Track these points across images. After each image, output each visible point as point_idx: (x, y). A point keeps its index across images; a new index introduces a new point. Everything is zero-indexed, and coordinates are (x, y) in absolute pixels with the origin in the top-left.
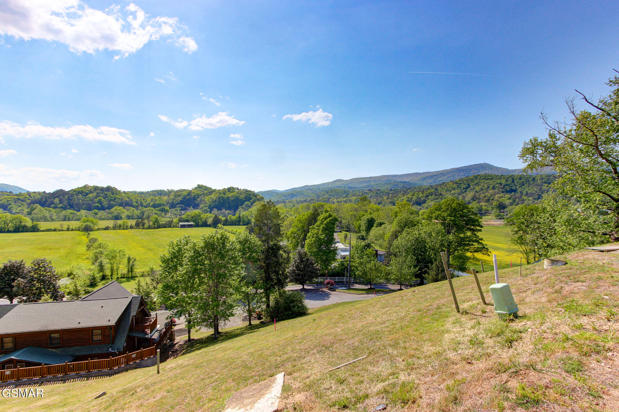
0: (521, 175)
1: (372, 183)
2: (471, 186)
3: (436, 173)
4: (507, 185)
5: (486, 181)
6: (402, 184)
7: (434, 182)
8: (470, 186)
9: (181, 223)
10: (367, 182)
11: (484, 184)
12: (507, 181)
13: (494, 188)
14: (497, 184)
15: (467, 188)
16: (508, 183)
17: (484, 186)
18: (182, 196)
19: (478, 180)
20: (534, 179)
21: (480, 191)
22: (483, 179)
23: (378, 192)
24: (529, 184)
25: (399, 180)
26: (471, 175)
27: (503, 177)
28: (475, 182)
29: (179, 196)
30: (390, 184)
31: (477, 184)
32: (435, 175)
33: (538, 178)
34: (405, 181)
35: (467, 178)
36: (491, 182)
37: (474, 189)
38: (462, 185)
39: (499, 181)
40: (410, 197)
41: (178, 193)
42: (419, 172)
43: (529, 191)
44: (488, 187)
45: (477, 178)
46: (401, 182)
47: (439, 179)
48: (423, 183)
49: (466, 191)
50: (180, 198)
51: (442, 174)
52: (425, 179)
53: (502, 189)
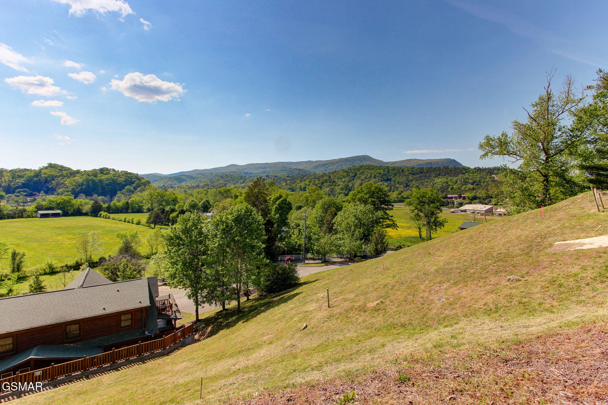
0: (394, 167)
1: (268, 169)
2: (358, 175)
3: (327, 162)
4: (384, 175)
5: (369, 171)
6: (298, 172)
7: (326, 170)
8: (356, 175)
9: (41, 212)
10: (263, 168)
11: (368, 173)
12: (384, 171)
13: (375, 177)
14: (377, 173)
15: (355, 176)
16: (385, 173)
17: (367, 175)
18: (26, 176)
19: (363, 170)
20: (403, 171)
21: (365, 179)
22: (367, 169)
23: (276, 178)
24: (400, 174)
25: (294, 167)
26: (357, 164)
27: (381, 168)
28: (361, 171)
29: (20, 177)
30: (286, 171)
31: (362, 173)
32: (326, 164)
33: (406, 169)
34: (299, 168)
35: (355, 168)
36: (373, 171)
37: (360, 177)
38: (350, 173)
39: (378, 171)
40: (307, 183)
41: (16, 174)
42: (312, 160)
43: (400, 180)
44: (371, 176)
45: (362, 168)
46: (296, 169)
47: (329, 168)
48: (316, 170)
49: (353, 179)
50: (22, 180)
51: (332, 163)
52: (317, 167)
53: (381, 178)
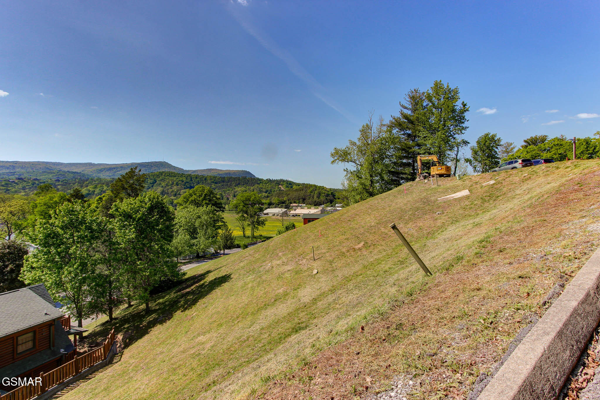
0: (197, 175)
1: (17, 170)
2: (158, 182)
3: (115, 166)
4: (187, 182)
5: (171, 178)
6: (72, 175)
7: (114, 175)
8: (156, 182)
10: (8, 168)
11: (169, 180)
12: (187, 179)
13: (177, 185)
14: (179, 181)
15: (154, 183)
16: (188, 181)
17: (169, 182)
19: (163, 177)
20: (206, 179)
21: (166, 187)
22: (168, 176)
23: (37, 182)
24: (203, 183)
25: (66, 170)
26: (156, 171)
27: (183, 176)
28: (161, 178)
30: (52, 173)
31: (162, 179)
32: (114, 168)
33: (208, 178)
34: (74, 171)
35: (153, 174)
36: (175, 179)
37: (160, 184)
38: (149, 180)
39: (181, 179)
40: (91, 189)
42: (93, 162)
44: (173, 184)
45: (162, 174)
46: (68, 172)
47: (119, 172)
48: (99, 175)
49: (153, 186)
51: (122, 167)
52: (101, 171)
53: (184, 185)
